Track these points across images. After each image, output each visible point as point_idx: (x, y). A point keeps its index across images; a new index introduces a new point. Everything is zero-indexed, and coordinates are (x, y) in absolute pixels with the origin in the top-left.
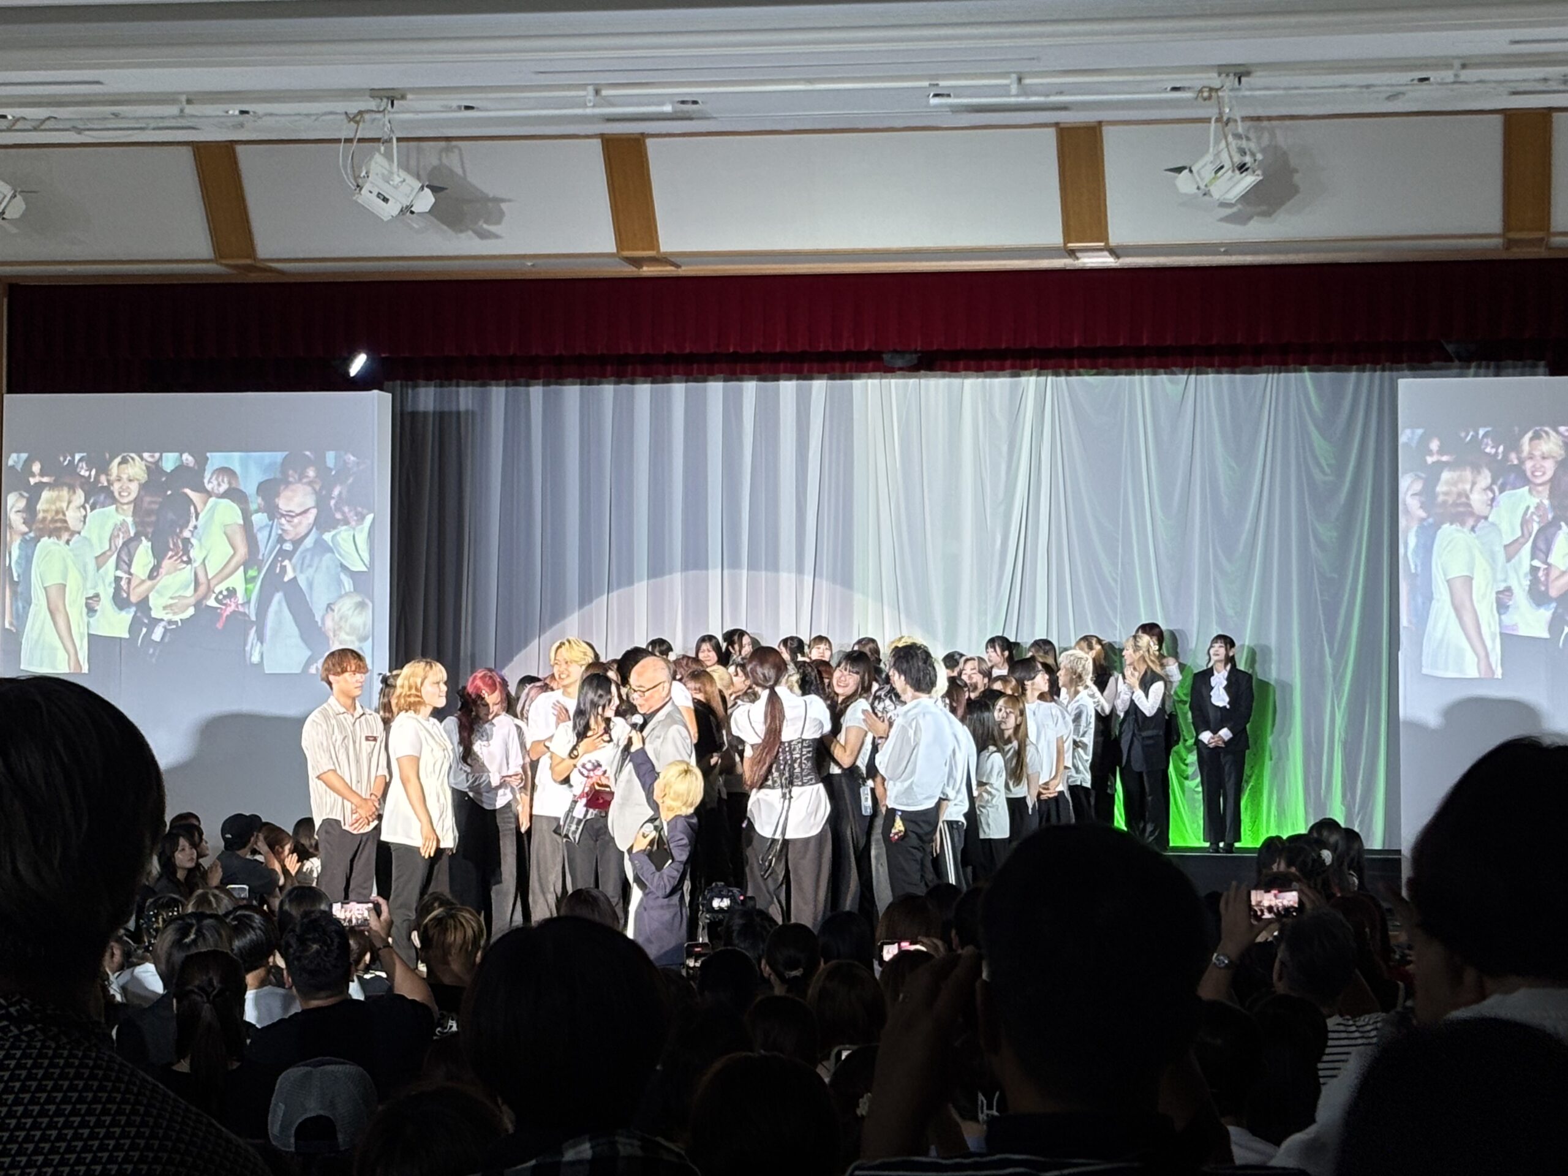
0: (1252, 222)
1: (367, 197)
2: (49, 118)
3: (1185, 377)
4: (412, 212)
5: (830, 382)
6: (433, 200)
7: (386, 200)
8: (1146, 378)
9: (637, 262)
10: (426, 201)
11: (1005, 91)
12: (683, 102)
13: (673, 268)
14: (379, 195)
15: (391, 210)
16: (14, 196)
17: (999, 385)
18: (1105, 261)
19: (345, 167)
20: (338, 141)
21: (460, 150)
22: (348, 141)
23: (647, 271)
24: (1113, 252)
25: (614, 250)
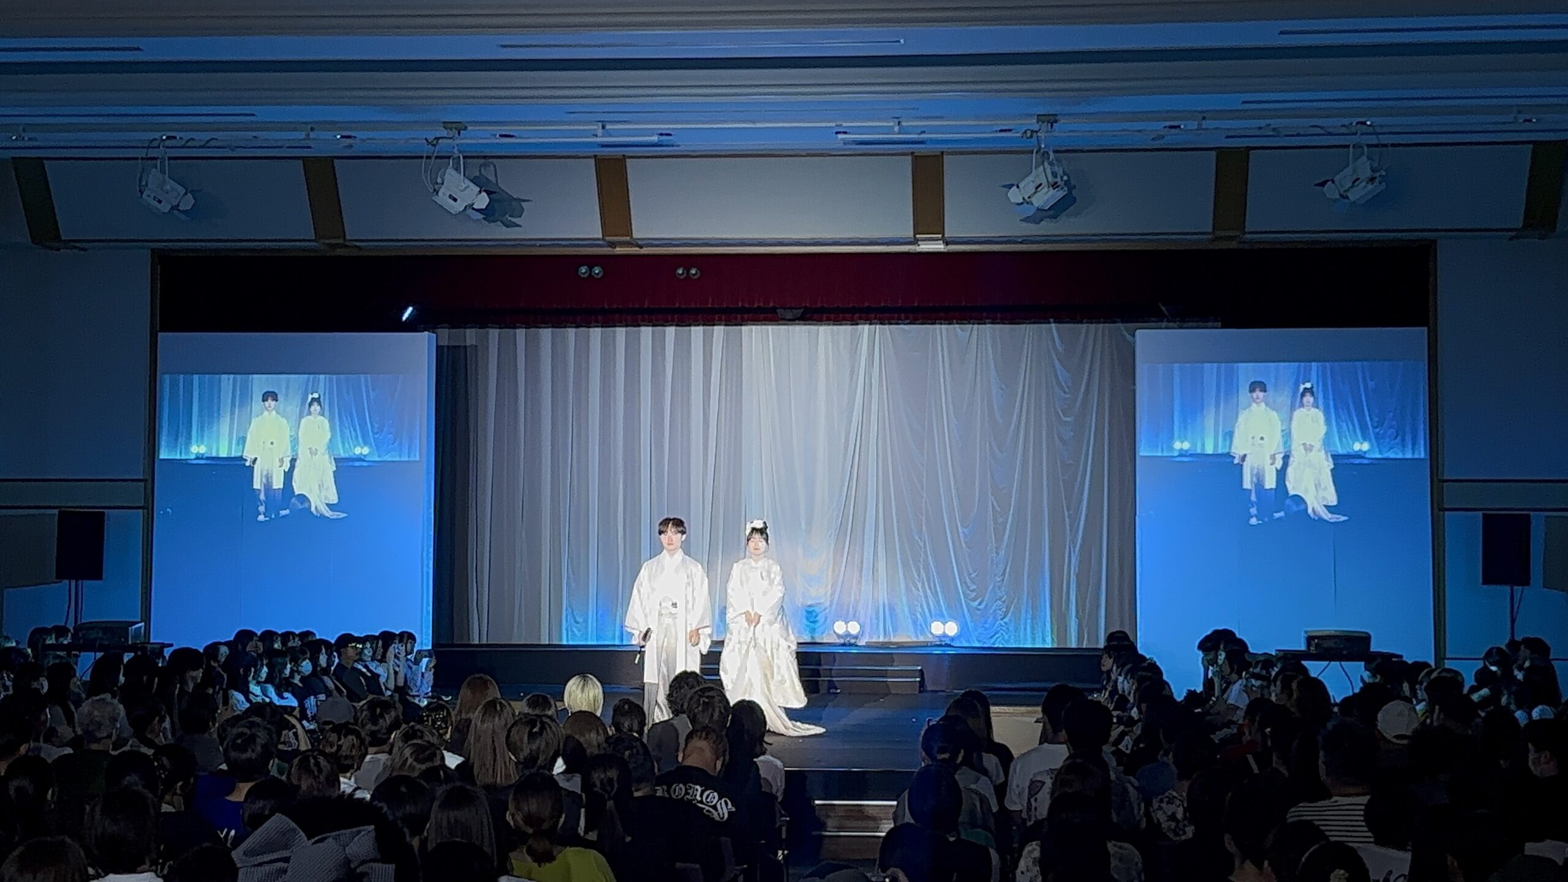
0: (1042, 223)
1: (442, 198)
2: (212, 139)
3: (970, 326)
4: (473, 209)
5: (726, 328)
6: (488, 200)
7: (455, 200)
8: (944, 327)
9: (613, 245)
10: (483, 201)
11: (890, 130)
12: (661, 134)
13: (638, 249)
14: (450, 196)
15: (459, 207)
16: (186, 194)
17: (844, 331)
18: (939, 247)
19: (426, 177)
20: (422, 157)
21: (495, 166)
22: (428, 157)
23: (619, 250)
24: (947, 243)
25: (600, 236)
